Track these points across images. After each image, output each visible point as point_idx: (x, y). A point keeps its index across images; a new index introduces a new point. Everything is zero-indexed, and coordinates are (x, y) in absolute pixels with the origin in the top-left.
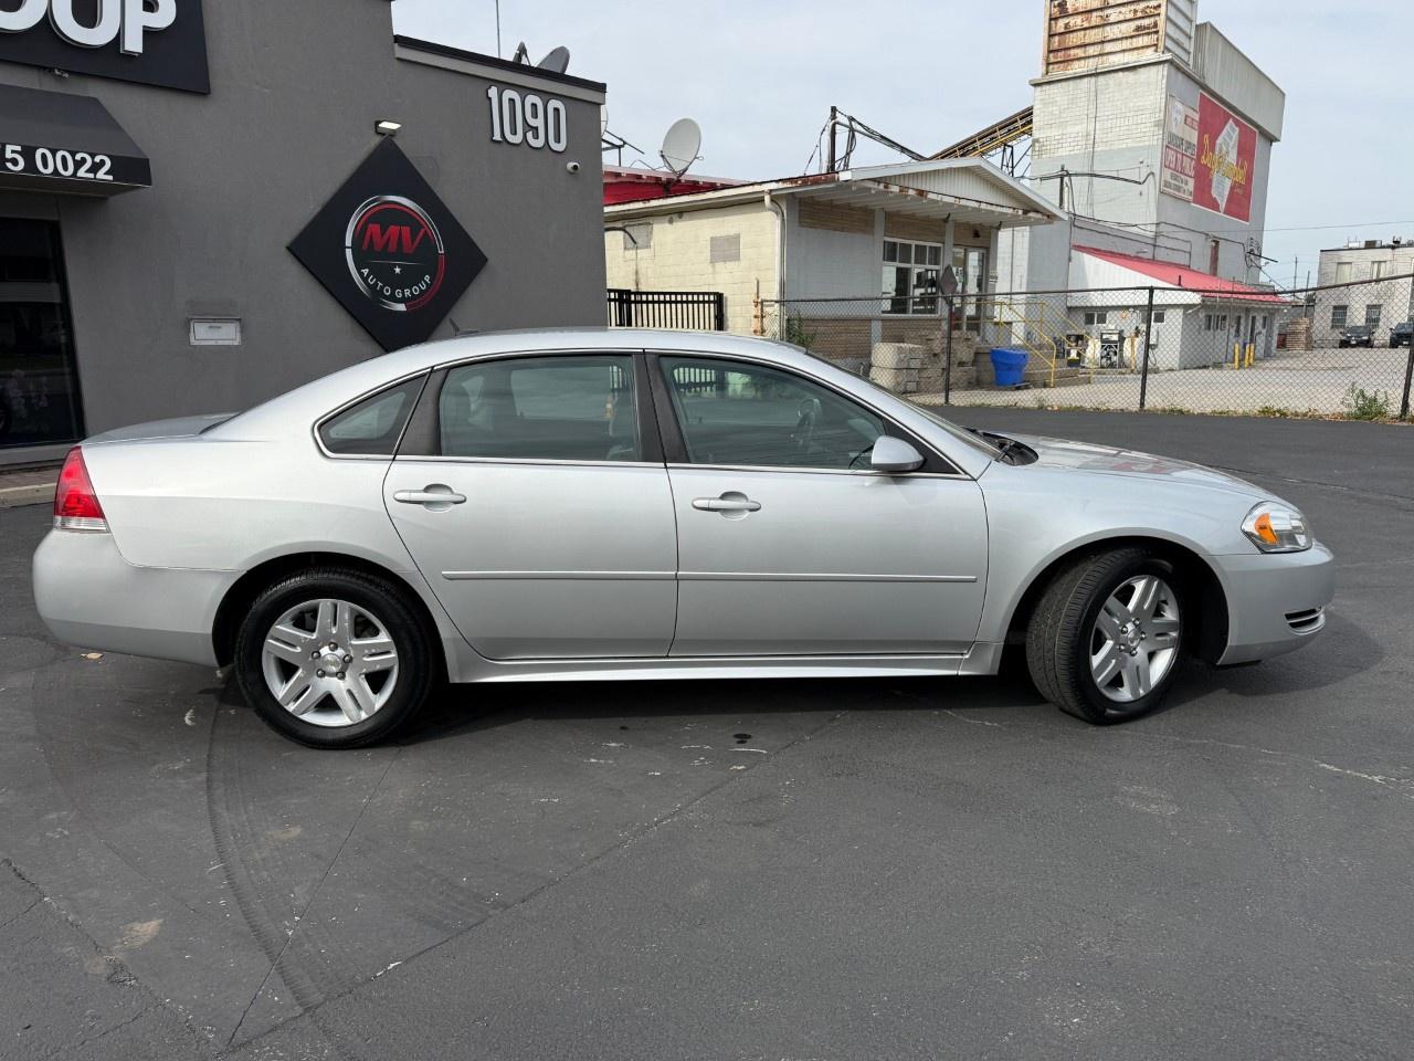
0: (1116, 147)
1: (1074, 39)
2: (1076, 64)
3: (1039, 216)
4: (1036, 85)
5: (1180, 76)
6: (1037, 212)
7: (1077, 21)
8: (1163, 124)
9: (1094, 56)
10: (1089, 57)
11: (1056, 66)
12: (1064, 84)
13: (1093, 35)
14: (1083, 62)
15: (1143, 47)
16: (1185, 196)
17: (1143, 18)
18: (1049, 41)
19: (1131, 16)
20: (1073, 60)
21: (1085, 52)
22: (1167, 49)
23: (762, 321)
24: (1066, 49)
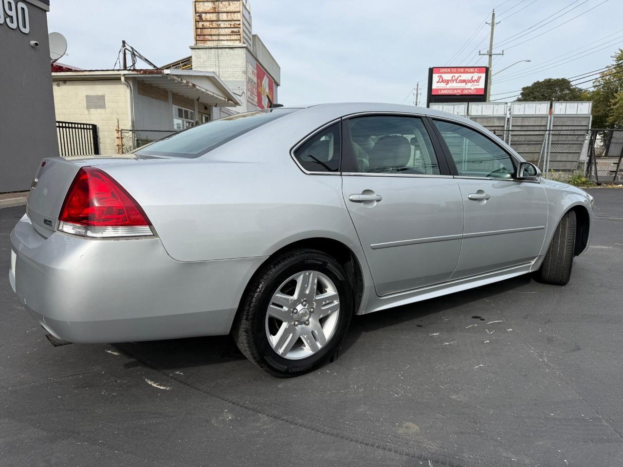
0: (228, 80)
1: (206, 32)
2: (208, 42)
3: (232, 103)
4: (192, 49)
5: (249, 54)
6: (232, 101)
7: (207, 24)
8: (245, 72)
9: (216, 40)
10: (214, 40)
11: (200, 42)
12: (204, 50)
13: (214, 31)
14: (211, 42)
15: (235, 40)
16: (255, 103)
17: (234, 28)
18: (196, 31)
19: (229, 26)
20: (207, 40)
21: (212, 38)
22: (244, 43)
23: (122, 140)
24: (204, 35)
